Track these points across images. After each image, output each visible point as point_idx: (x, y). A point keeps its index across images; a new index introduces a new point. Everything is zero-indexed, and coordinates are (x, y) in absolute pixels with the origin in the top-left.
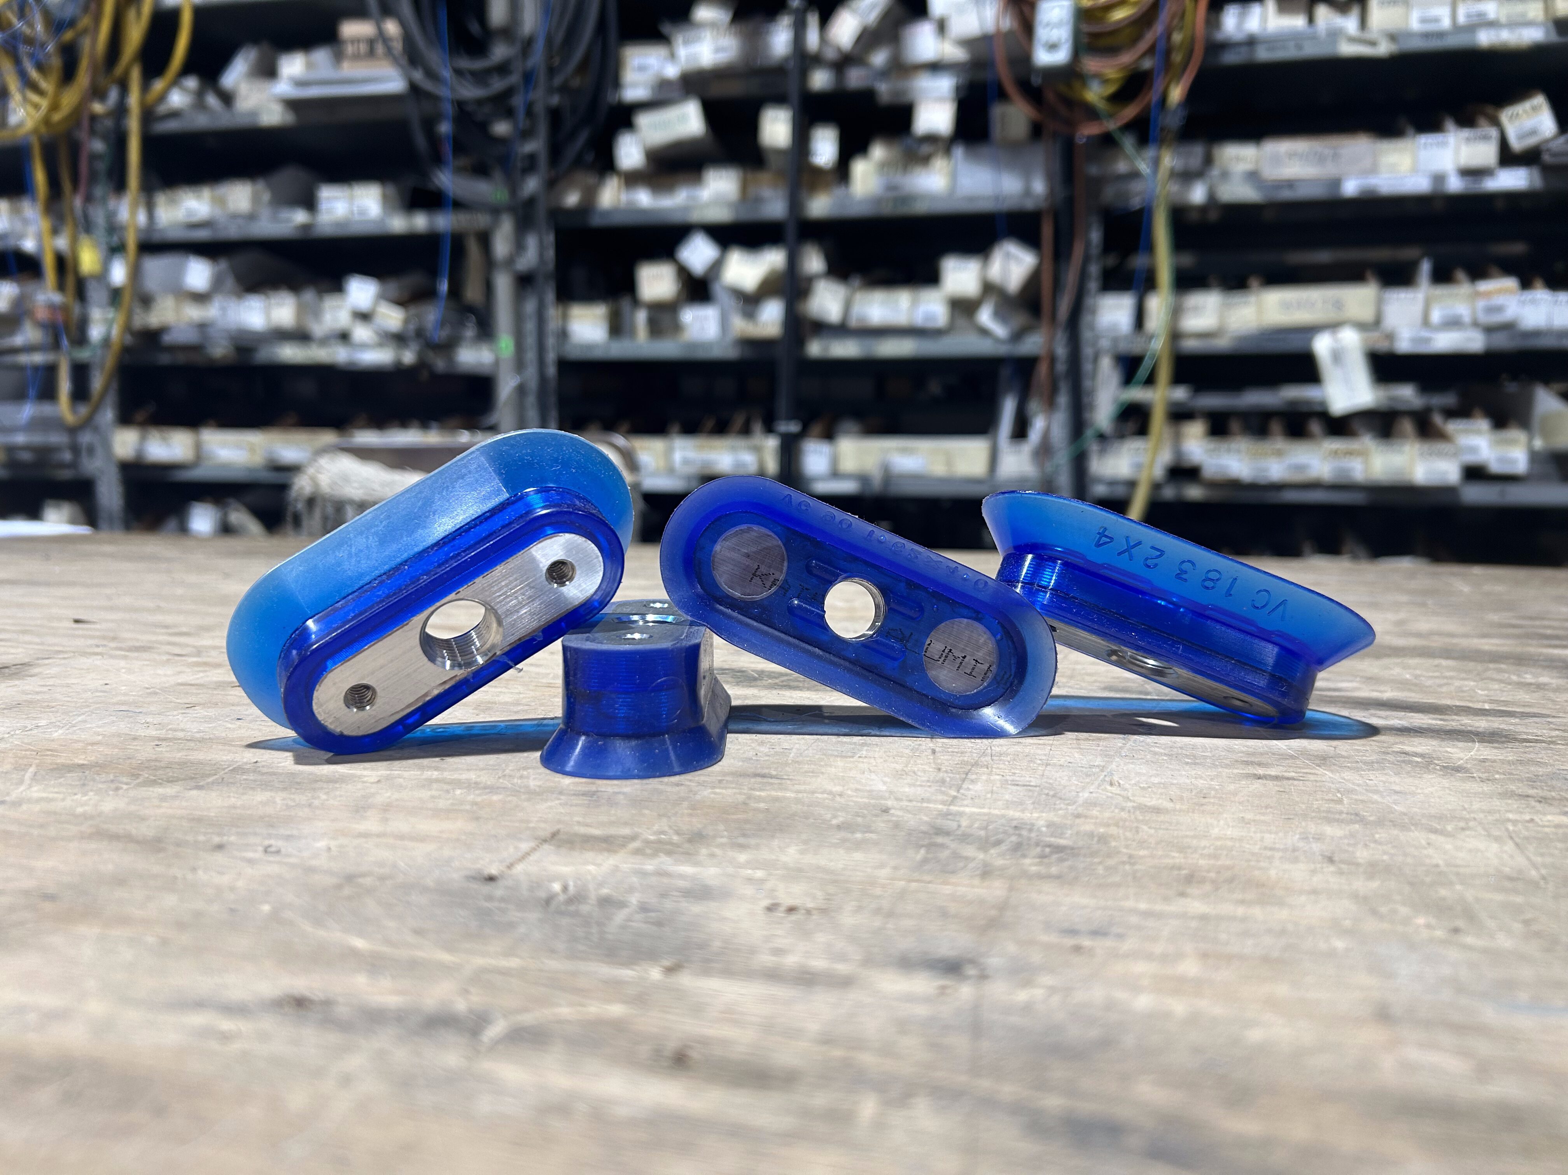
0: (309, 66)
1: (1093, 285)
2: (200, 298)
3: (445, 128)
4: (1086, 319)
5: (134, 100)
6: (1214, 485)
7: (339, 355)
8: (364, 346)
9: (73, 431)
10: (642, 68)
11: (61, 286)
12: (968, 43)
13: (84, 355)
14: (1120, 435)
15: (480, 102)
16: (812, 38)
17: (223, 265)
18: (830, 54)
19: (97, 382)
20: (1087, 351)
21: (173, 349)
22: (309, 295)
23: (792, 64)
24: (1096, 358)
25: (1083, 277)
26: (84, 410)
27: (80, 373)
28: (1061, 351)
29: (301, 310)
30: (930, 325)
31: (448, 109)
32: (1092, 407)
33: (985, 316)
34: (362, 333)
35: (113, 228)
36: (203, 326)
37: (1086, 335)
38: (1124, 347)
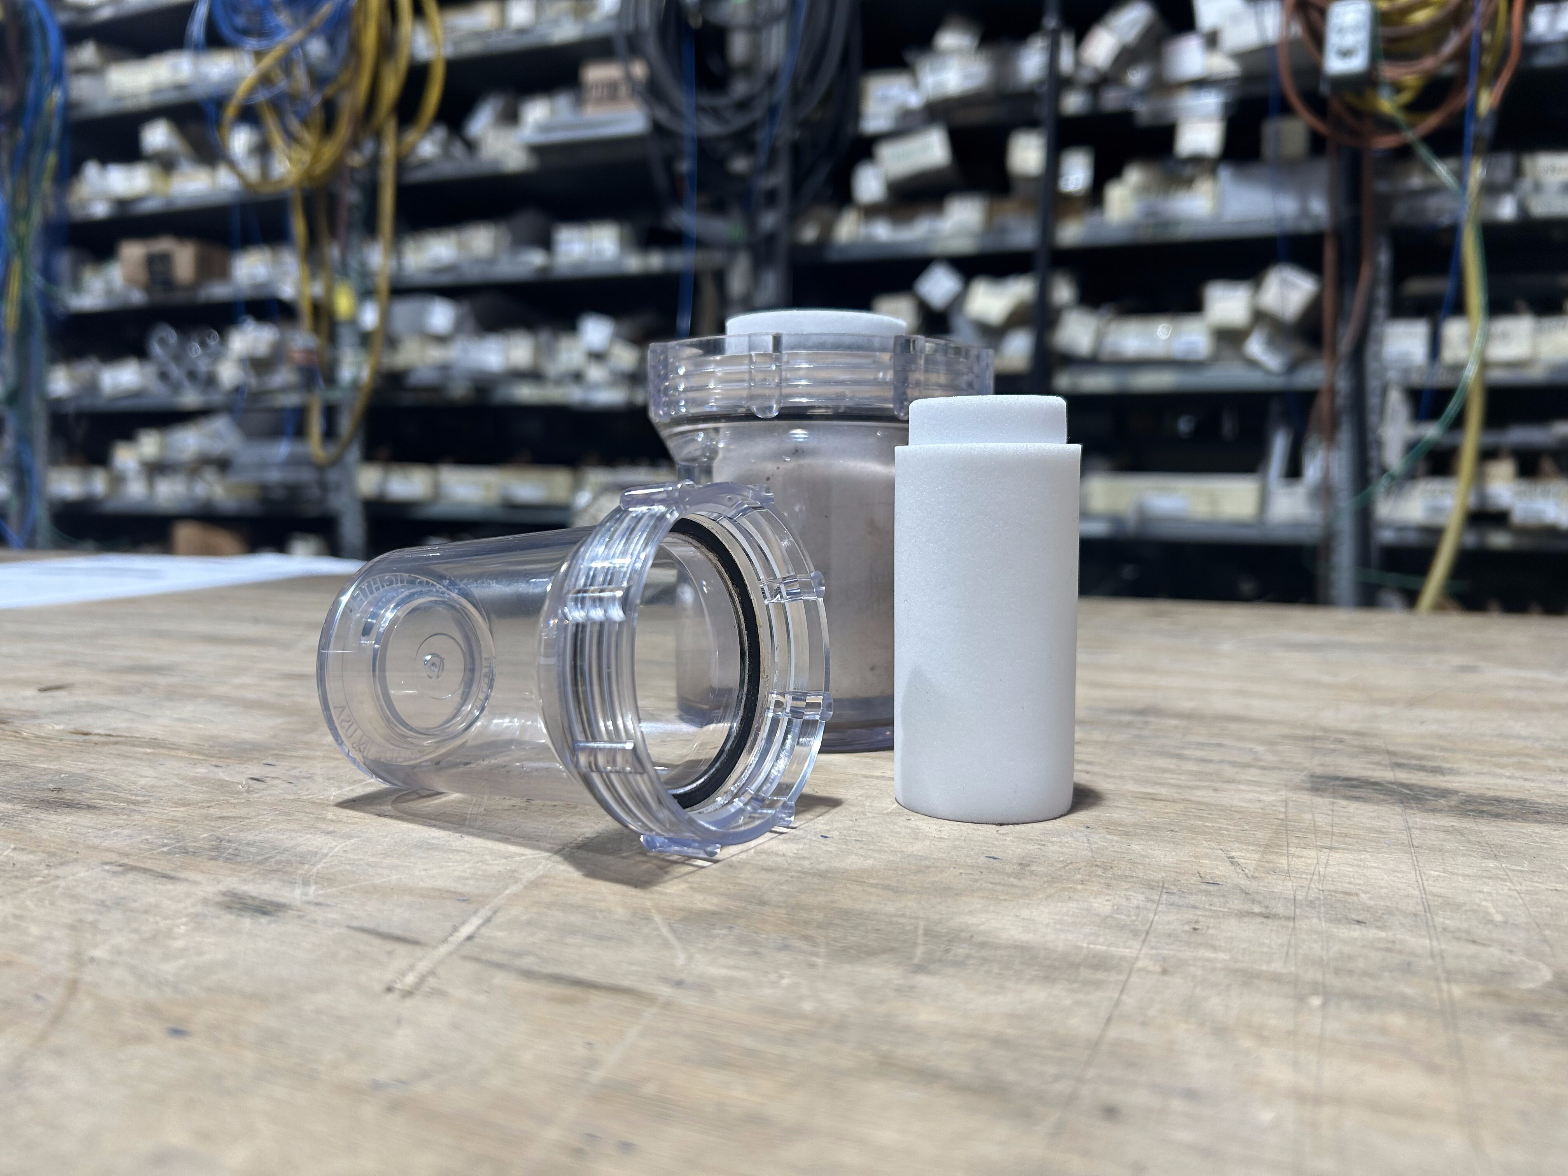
0: (553, 111)
1: (1380, 312)
2: (441, 340)
3: (685, 166)
4: (1371, 349)
5: (389, 150)
6: (1524, 531)
7: (574, 395)
8: (596, 386)
9: (321, 468)
10: (885, 99)
11: (316, 329)
12: (1240, 56)
13: (335, 395)
14: (1411, 476)
15: (719, 139)
16: (1066, 61)
17: (466, 307)
18: (1086, 75)
19: (346, 424)
20: (1373, 384)
21: (416, 389)
22: (544, 336)
23: (1045, 89)
24: (1384, 392)
25: (1371, 303)
26: (333, 450)
27: (330, 413)
28: (1343, 384)
29: (538, 351)
30: (1192, 357)
31: (689, 147)
32: (1380, 444)
33: (1255, 347)
34: (596, 373)
35: (365, 274)
36: (445, 368)
37: (1372, 366)
38: (1416, 380)
